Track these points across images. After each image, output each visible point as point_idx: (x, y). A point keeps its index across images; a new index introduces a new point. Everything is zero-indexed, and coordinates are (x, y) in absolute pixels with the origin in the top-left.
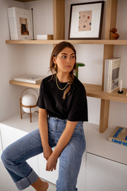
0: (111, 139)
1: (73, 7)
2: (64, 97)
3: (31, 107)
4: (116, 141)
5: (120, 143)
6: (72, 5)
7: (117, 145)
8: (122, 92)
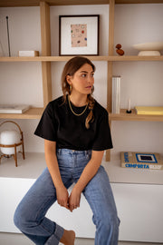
0: (124, 164)
1: (62, 19)
2: (87, 125)
3: (16, 145)
4: (130, 166)
5: (134, 166)
6: (60, 17)
7: (132, 169)
8: (130, 112)
